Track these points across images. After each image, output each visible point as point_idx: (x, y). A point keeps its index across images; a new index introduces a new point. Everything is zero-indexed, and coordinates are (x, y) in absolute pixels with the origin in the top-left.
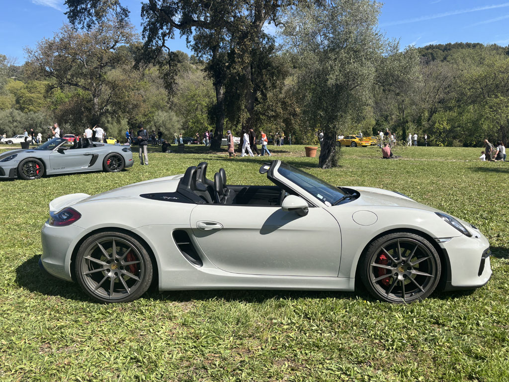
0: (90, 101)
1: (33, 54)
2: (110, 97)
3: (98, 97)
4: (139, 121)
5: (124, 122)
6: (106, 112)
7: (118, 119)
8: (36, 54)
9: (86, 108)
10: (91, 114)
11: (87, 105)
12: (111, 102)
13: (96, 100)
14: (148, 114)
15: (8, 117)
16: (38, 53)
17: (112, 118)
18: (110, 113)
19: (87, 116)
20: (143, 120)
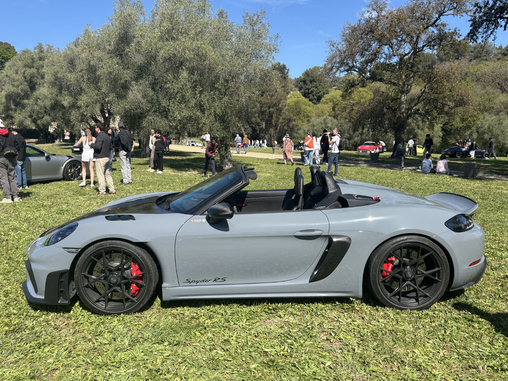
0: (396, 99)
1: (335, 46)
2: (422, 93)
3: (407, 93)
4: (456, 126)
5: (438, 127)
6: (415, 113)
7: (431, 122)
8: (339, 46)
9: (389, 108)
10: (395, 115)
11: (392, 104)
12: (424, 99)
13: (404, 98)
14: (468, 118)
15: (321, 123)
16: (343, 46)
17: (423, 121)
18: (421, 115)
19: (389, 119)
20: (461, 125)
